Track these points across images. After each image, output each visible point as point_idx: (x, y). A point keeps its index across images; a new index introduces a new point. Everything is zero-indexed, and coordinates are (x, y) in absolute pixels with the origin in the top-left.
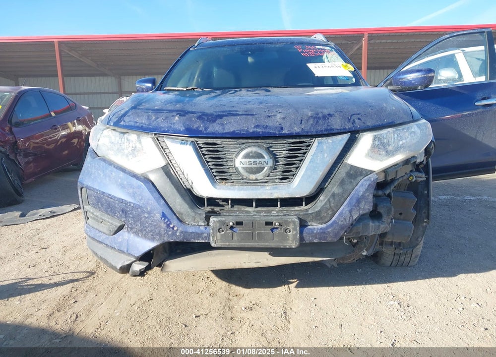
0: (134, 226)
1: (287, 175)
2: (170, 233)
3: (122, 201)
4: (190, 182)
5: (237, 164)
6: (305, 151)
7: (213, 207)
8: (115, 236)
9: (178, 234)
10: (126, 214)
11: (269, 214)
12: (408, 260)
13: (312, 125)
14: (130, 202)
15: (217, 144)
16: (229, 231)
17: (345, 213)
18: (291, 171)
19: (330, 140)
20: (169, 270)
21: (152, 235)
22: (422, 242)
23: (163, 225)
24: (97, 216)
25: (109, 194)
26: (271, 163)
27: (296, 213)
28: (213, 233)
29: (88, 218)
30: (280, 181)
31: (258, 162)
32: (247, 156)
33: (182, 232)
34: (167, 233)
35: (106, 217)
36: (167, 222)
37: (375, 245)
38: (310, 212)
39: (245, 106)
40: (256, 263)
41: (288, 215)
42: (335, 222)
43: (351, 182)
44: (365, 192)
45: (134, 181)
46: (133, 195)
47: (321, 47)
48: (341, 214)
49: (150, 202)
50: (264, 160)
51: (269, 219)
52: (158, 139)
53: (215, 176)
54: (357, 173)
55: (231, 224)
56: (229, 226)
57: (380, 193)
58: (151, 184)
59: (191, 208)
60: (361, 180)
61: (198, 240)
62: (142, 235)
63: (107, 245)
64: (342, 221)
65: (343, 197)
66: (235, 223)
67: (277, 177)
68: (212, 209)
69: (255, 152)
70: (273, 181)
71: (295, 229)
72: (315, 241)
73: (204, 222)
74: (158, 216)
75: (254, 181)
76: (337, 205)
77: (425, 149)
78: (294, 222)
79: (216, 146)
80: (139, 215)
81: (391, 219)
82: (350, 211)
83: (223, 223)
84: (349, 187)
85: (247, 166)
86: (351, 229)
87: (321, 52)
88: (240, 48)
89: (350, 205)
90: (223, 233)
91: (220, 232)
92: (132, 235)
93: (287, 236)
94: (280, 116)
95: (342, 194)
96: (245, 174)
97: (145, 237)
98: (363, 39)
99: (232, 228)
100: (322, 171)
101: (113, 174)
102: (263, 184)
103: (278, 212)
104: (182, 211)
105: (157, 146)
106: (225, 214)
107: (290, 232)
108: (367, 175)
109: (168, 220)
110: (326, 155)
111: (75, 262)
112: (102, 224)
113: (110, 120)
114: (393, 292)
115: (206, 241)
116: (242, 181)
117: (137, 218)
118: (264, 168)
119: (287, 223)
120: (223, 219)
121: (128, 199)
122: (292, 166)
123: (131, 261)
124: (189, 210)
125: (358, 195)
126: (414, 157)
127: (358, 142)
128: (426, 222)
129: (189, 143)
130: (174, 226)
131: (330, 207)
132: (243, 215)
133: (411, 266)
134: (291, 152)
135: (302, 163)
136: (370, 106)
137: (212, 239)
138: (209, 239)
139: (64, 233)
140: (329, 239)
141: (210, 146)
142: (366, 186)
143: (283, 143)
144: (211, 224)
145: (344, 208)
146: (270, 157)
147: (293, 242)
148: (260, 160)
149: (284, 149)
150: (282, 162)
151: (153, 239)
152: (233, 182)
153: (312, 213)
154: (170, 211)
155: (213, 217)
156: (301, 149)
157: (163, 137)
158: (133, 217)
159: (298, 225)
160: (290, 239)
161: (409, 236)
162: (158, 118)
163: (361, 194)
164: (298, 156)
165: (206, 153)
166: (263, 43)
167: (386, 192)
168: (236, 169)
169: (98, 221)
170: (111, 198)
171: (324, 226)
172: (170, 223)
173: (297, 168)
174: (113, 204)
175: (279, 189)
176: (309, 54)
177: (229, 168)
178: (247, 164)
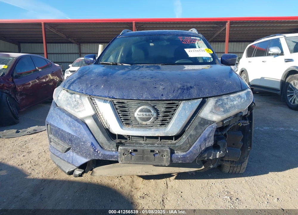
0: (76, 149)
1: (164, 123)
2: (96, 154)
3: (69, 134)
4: (108, 125)
5: (136, 115)
6: (175, 108)
7: (121, 140)
8: (66, 153)
9: (100, 155)
10: (71, 142)
11: (152, 146)
12: (238, 170)
13: (180, 93)
14: (74, 135)
15: (125, 103)
16: (130, 155)
17: (197, 146)
18: (167, 120)
19: (190, 103)
20: (95, 175)
21: (86, 155)
22: (247, 160)
23: (92, 150)
24: (56, 141)
25: (62, 130)
26: (155, 115)
27: (169, 145)
28: (120, 155)
29: (51, 142)
30: (160, 126)
31: (147, 115)
32: (141, 111)
33: (102, 154)
34: (94, 154)
35: (61, 142)
36: (94, 148)
37: (218, 162)
38: (177, 145)
39: (142, 80)
40: (146, 172)
41: (164, 146)
42: (191, 151)
43: (201, 128)
44: (209, 134)
45: (76, 123)
46: (76, 131)
47: (194, 38)
48: (195, 147)
49: (85, 136)
50: (151, 113)
51: (153, 149)
52: (91, 99)
53: (123, 122)
54: (205, 122)
55: (131, 151)
56: (129, 152)
57: (220, 133)
58: (86, 125)
59: (108, 140)
60: (207, 127)
61: (111, 159)
62: (80, 154)
63: (61, 158)
64: (195, 151)
65: (196, 136)
66: (133, 150)
67: (159, 124)
68: (120, 141)
69: (146, 109)
70: (156, 126)
71: (167, 155)
72: (180, 162)
73: (115, 149)
74: (89, 144)
75: (145, 126)
76: (193, 141)
77: (248, 107)
78: (167, 151)
79: (124, 104)
80: (79, 143)
81: (226, 149)
82: (200, 146)
83: (126, 150)
84: (200, 131)
85: (141, 117)
86: (201, 156)
87: (193, 41)
88: (146, 38)
89: (200, 142)
90: (126, 156)
91: (124, 155)
92: (75, 154)
93: (163, 159)
94: (161, 87)
95: (196, 135)
96: (140, 121)
97: (82, 155)
98: (227, 24)
99: (131, 153)
100: (185, 121)
101: (65, 118)
102: (150, 127)
103: (158, 144)
104: (103, 142)
105: (90, 102)
106: (127, 145)
107: (165, 156)
108: (211, 124)
109: (95, 147)
110: (187, 112)
111: (45, 163)
112: (58, 146)
113: (65, 85)
114: (228, 190)
115: (116, 160)
116: (138, 125)
117: (78, 145)
118: (151, 118)
119: (163, 151)
120: (126, 148)
121: (73, 133)
122: (167, 118)
123: (74, 169)
124: (107, 142)
125: (205, 136)
126: (241, 112)
127: (206, 104)
128: (249, 148)
129: (108, 101)
130: (98, 151)
131: (189, 142)
132: (138, 145)
133: (241, 174)
134: (167, 109)
135: (173, 115)
136: (216, 81)
137: (119, 159)
138: (118, 159)
139: (41, 144)
140: (188, 161)
141: (120, 104)
142: (210, 131)
143: (163, 104)
144: (119, 150)
145: (196, 144)
146: (155, 111)
147: (166, 163)
148: (149, 113)
149: (163, 107)
150: (161, 115)
151: (86, 157)
152: (133, 126)
153: (178, 146)
154: (96, 142)
155: (120, 147)
156: (173, 107)
157: (94, 97)
158: (75, 144)
159: (169, 153)
160: (165, 161)
161: (238, 157)
162: (92, 86)
163: (207, 135)
164: (171, 112)
165: (118, 108)
166: (160, 35)
167: (223, 133)
168: (135, 118)
169: (56, 144)
170: (63, 132)
171: (184, 153)
172: (96, 149)
173: (170, 119)
174: (65, 135)
175: (159, 131)
176: (187, 43)
177: (131, 117)
178: (141, 115)
